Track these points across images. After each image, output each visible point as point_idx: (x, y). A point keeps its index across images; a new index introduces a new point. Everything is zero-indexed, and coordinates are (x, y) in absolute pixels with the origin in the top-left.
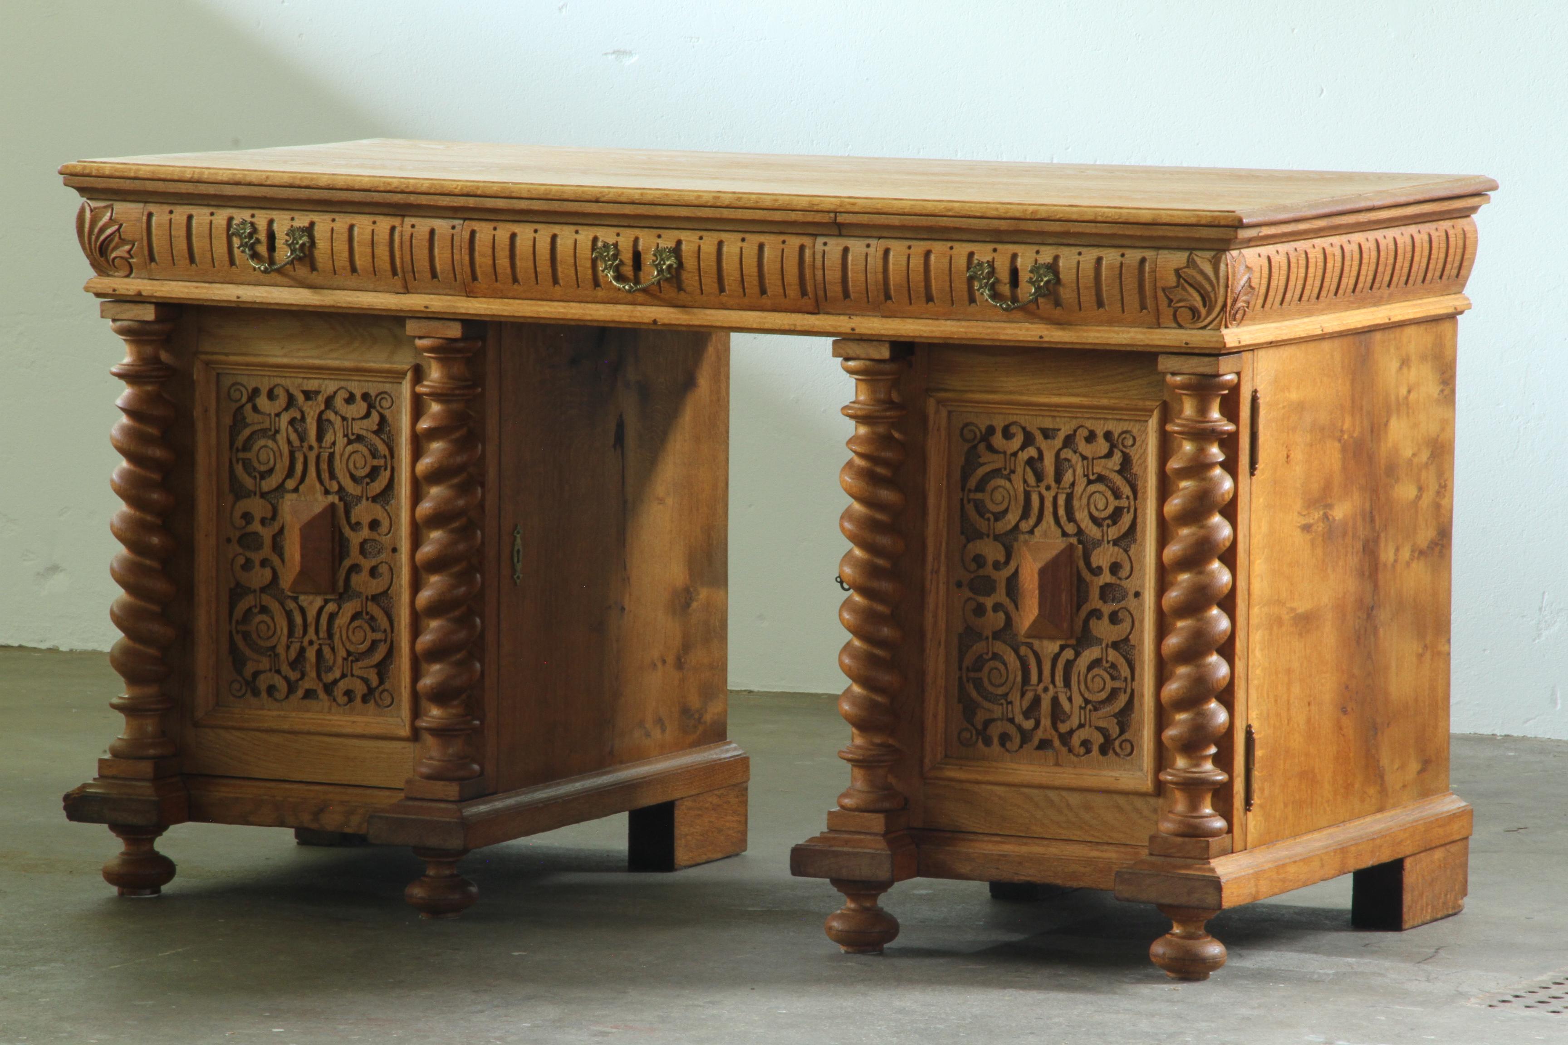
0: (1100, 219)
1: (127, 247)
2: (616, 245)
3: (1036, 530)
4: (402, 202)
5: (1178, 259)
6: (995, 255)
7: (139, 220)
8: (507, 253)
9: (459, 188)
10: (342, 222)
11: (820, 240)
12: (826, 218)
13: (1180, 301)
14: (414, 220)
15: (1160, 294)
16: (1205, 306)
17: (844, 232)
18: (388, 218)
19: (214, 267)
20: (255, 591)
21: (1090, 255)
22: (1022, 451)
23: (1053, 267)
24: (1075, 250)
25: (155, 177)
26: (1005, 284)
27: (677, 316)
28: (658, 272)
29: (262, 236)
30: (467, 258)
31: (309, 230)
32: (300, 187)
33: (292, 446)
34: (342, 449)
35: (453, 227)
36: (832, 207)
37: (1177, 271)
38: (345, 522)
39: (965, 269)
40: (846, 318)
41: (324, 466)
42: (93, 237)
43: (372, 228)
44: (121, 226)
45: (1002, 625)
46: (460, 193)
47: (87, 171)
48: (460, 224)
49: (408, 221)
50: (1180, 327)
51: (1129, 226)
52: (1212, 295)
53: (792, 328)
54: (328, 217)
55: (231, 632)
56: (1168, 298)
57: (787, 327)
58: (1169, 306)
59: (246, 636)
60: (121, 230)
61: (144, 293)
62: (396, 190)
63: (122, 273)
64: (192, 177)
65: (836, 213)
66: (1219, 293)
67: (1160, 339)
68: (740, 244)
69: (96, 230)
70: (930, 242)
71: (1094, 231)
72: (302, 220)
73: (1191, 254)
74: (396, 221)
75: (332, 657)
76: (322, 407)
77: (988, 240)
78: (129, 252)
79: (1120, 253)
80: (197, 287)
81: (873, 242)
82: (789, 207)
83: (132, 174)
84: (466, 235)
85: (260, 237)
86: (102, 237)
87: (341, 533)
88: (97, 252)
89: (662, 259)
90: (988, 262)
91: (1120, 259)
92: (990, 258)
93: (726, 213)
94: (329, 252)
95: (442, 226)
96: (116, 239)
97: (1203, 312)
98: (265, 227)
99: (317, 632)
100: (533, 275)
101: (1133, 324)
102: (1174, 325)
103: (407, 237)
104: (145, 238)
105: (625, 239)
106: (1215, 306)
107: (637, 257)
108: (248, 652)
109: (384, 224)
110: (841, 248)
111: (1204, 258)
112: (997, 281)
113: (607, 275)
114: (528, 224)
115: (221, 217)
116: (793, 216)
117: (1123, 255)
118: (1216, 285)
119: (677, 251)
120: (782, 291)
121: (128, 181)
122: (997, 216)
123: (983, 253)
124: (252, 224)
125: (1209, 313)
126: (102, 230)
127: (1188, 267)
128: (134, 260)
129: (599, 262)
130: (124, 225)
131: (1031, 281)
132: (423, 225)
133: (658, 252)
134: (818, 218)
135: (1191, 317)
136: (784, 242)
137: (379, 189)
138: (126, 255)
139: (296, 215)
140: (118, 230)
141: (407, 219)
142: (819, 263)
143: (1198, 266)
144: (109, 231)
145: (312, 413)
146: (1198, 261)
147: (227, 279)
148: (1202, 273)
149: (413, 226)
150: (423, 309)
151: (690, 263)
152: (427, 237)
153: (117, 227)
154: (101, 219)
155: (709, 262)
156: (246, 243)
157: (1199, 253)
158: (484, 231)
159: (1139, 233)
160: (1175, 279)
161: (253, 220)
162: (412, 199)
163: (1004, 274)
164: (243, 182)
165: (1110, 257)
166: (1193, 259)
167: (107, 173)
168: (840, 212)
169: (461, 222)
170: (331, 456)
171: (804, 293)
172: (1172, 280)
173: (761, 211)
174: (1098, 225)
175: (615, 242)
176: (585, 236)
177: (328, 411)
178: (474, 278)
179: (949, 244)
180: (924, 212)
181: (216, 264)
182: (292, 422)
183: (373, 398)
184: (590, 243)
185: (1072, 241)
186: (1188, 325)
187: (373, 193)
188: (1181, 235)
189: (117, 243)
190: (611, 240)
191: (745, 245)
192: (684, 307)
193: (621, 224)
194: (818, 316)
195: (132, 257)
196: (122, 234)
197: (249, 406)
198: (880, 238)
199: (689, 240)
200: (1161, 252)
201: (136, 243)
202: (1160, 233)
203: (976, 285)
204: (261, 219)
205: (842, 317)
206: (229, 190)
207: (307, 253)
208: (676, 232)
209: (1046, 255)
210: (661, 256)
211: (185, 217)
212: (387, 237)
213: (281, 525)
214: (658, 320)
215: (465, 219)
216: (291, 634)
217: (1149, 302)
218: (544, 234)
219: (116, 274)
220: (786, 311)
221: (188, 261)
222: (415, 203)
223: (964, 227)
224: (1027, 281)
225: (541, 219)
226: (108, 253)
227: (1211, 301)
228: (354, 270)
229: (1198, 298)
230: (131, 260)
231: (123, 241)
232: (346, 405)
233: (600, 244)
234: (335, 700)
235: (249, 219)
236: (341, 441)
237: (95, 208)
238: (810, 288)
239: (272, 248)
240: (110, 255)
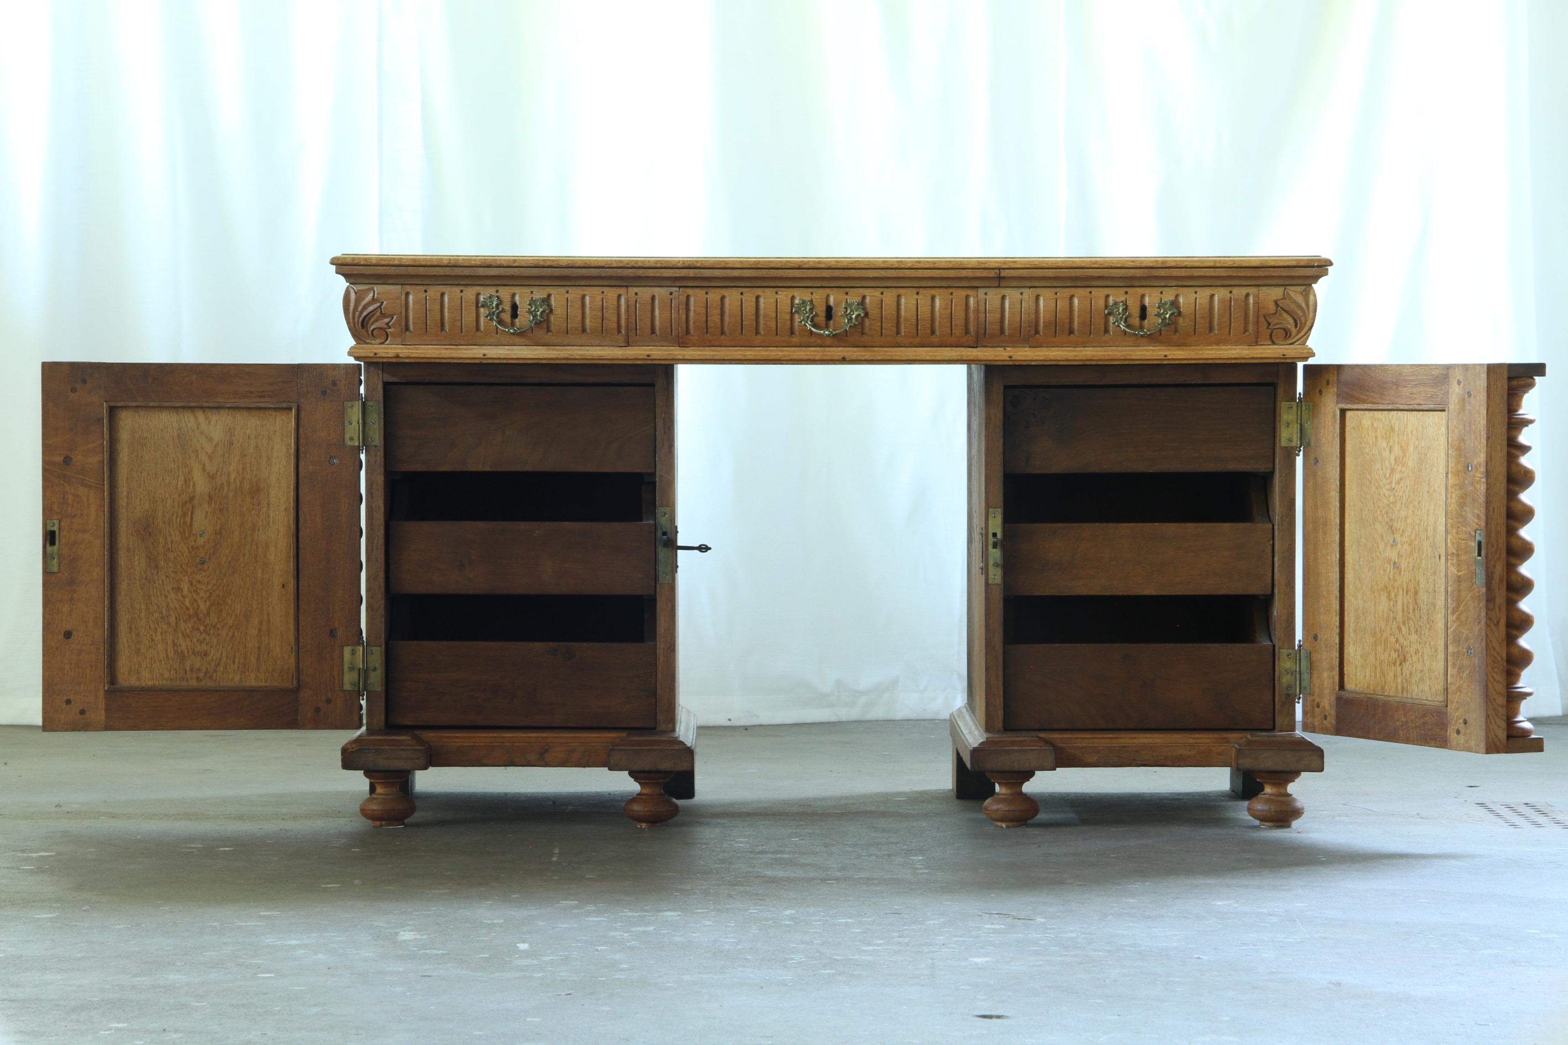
0: (1218, 265)
1: (386, 320)
2: (811, 301)
4: (632, 275)
5: (1276, 293)
6: (1127, 296)
7: (399, 298)
8: (719, 311)
9: (681, 262)
10: (575, 293)
11: (981, 292)
12: (992, 274)
13: (1275, 325)
14: (636, 290)
15: (1262, 319)
16: (1296, 326)
17: (1003, 284)
18: (615, 289)
19: (462, 332)
21: (1203, 295)
23: (1175, 304)
24: (1193, 290)
25: (417, 263)
26: (1136, 318)
27: (862, 354)
28: (848, 320)
29: (507, 307)
30: (684, 317)
31: (547, 300)
32: (543, 267)
35: (671, 294)
36: (997, 265)
37: (1276, 302)
39: (1104, 308)
40: (1002, 349)
42: (357, 313)
43: (602, 296)
44: (382, 303)
46: (682, 266)
47: (356, 262)
48: (676, 291)
49: (632, 290)
50: (1274, 343)
51: (1241, 269)
52: (1303, 319)
53: (959, 358)
54: (562, 290)
56: (1267, 321)
57: (955, 358)
58: (1268, 328)
60: (382, 307)
61: (401, 355)
62: (627, 266)
63: (378, 341)
64: (449, 263)
65: (999, 269)
66: (1309, 316)
67: (1261, 353)
68: (916, 297)
69: (360, 308)
70: (1073, 289)
71: (1212, 274)
72: (539, 294)
73: (1285, 289)
74: (622, 291)
77: (1121, 285)
78: (387, 324)
79: (1229, 291)
80: (447, 349)
81: (1026, 291)
82: (962, 266)
83: (396, 262)
84: (683, 298)
85: (505, 308)
86: (365, 314)
88: (360, 325)
89: (852, 311)
90: (1122, 302)
91: (1229, 295)
92: (1123, 299)
93: (908, 273)
94: (565, 316)
95: (660, 293)
96: (378, 314)
97: (1294, 331)
98: (510, 299)
100: (740, 328)
101: (1237, 342)
102: (1270, 343)
103: (632, 302)
104: (404, 312)
105: (818, 296)
106: (1304, 327)
107: (829, 310)
109: (611, 293)
110: (1000, 296)
111: (1296, 292)
112: (1130, 316)
113: (805, 325)
114: (735, 288)
115: (470, 293)
116: (964, 273)
117: (1231, 292)
118: (1306, 311)
119: (862, 303)
120: (950, 331)
121: (393, 268)
122: (1134, 266)
123: (1116, 296)
124: (498, 297)
125: (1299, 332)
126: (365, 308)
127: (1284, 298)
128: (391, 330)
129: (796, 316)
130: (385, 303)
131: (1159, 315)
132: (645, 293)
133: (848, 305)
134: (985, 274)
135: (1284, 335)
136: (952, 294)
137: (611, 266)
138: (385, 326)
139: (535, 289)
140: (380, 307)
141: (630, 289)
142: (982, 308)
143: (1292, 298)
144: (371, 308)
146: (1292, 294)
147: (471, 342)
148: (1295, 302)
149: (636, 294)
150: (645, 357)
151: (874, 312)
152: (650, 301)
153: (378, 304)
154: (364, 299)
155: (889, 310)
156: (493, 312)
157: (1292, 288)
158: (697, 297)
159: (1249, 275)
160: (1274, 308)
161: (498, 294)
162: (640, 272)
163: (1135, 311)
164: (494, 264)
165: (1220, 294)
166: (1288, 292)
167: (374, 262)
168: (1004, 269)
169: (677, 289)
171: (967, 332)
172: (1272, 308)
173: (938, 270)
174: (1217, 269)
175: (810, 299)
176: (784, 296)
178: (688, 332)
179: (1089, 290)
180: (1074, 265)
181: (463, 331)
184: (789, 301)
185: (1191, 283)
186: (1281, 343)
187: (607, 270)
188: (1284, 274)
189: (378, 317)
190: (807, 298)
191: (920, 297)
192: (865, 347)
193: (815, 285)
194: (978, 349)
195: (390, 328)
196: (383, 309)
198: (1030, 287)
199: (872, 296)
200: (1261, 288)
201: (395, 317)
202: (1267, 274)
203: (1112, 319)
204: (505, 293)
205: (998, 349)
206: (481, 272)
207: (545, 318)
208: (861, 290)
209: (1168, 295)
210: (851, 308)
211: (439, 294)
212: (616, 303)
214: (846, 357)
215: (680, 287)
217: (1251, 327)
218: (749, 297)
219: (373, 342)
220: (951, 346)
221: (439, 329)
222: (643, 275)
223: (1106, 275)
224: (1155, 315)
225: (747, 284)
226: (369, 326)
227: (1301, 323)
228: (584, 330)
229: (1291, 321)
230: (388, 330)
231: (383, 315)
233: (797, 301)
235: (495, 294)
237: (359, 291)
238: (972, 329)
239: (514, 315)
240: (370, 327)
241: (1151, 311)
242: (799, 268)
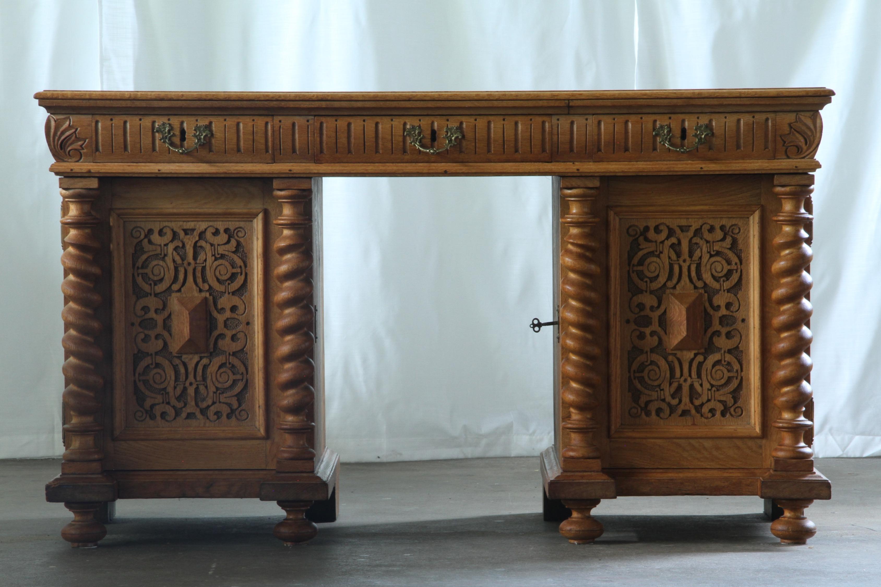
0: (743, 95)
1: (80, 143)
2: (420, 127)
3: (677, 286)
4: (276, 106)
5: (791, 117)
6: (670, 121)
7: (89, 125)
8: (346, 135)
9: (315, 96)
10: (231, 121)
11: (554, 119)
12: (563, 104)
13: (790, 143)
14: (280, 118)
15: (778, 138)
16: (806, 144)
17: (572, 112)
18: (263, 117)
19: (141, 152)
20: (151, 355)
21: (732, 119)
22: (667, 240)
23: (709, 127)
24: (722, 116)
25: (104, 98)
26: (678, 138)
27: (460, 168)
28: (449, 141)
29: (177, 133)
30: (318, 139)
31: (209, 127)
32: (205, 100)
33: (176, 264)
34: (211, 264)
35: (308, 121)
36: (567, 97)
37: (790, 125)
38: (214, 309)
39: (652, 130)
40: (571, 163)
41: (199, 275)
42: (57, 138)
43: (253, 124)
44: (76, 129)
45: (656, 344)
46: (316, 99)
47: (55, 96)
48: (312, 119)
49: (277, 119)
50: (788, 157)
51: (762, 99)
52: (812, 138)
53: (537, 171)
54: (221, 119)
55: (135, 381)
56: (783, 140)
57: (534, 171)
58: (783, 145)
59: (146, 382)
60: (77, 132)
61: (92, 171)
62: (272, 99)
63: (74, 159)
64: (130, 97)
65: (569, 100)
66: (816, 136)
67: (778, 165)
68: (502, 122)
69: (59, 133)
70: (627, 116)
71: (738, 103)
72: (203, 122)
73: (797, 114)
74: (269, 119)
75: (206, 392)
76: (197, 238)
77: (666, 112)
78: (81, 146)
79: (752, 116)
80: (129, 166)
81: (590, 117)
82: (539, 98)
83: (88, 97)
84: (318, 125)
85: (175, 133)
86: (63, 138)
87: (211, 314)
88: (59, 147)
89: (452, 134)
90: (667, 125)
91: (752, 119)
92: (667, 123)
93: (496, 104)
94: (224, 139)
95: (300, 121)
96: (73, 138)
97: (805, 148)
98: (179, 126)
99: (195, 377)
100: (363, 147)
101: (759, 158)
102: (785, 157)
103: (276, 128)
104: (94, 137)
105: (425, 122)
106: (813, 144)
107: (434, 135)
108: (147, 393)
109: (260, 121)
110: (569, 121)
111: (806, 116)
112: (673, 136)
113: (414, 145)
114: (359, 117)
115: (147, 122)
116: (541, 103)
117: (753, 117)
118: (814, 131)
119: (460, 128)
120: (529, 150)
121: (84, 101)
122: (675, 97)
123: (662, 121)
124: (170, 124)
125: (808, 149)
126: (63, 133)
127: (796, 122)
128: (84, 151)
129: (408, 138)
130: (79, 129)
131: (696, 135)
132: (287, 121)
133: (448, 130)
134: (557, 104)
135: (797, 151)
136: (531, 120)
137: (260, 99)
138: (80, 148)
139: (199, 118)
140: (75, 132)
141: (275, 117)
142: (555, 131)
143: (802, 121)
144: (68, 133)
145: (190, 242)
146: (803, 118)
147: (149, 160)
148: (805, 125)
149: (280, 121)
150: (288, 171)
151: (469, 135)
152: (291, 127)
153: (73, 130)
154: (62, 126)
155: (481, 133)
156: (166, 137)
157: (803, 113)
158: (329, 124)
159: (768, 103)
160: (788, 129)
161: (169, 122)
162: (283, 104)
163: (677, 132)
164: (166, 98)
165: (745, 119)
166: (799, 117)
167: (69, 97)
168: (572, 100)
169: (313, 117)
170: (204, 268)
171: (544, 150)
172: (786, 129)
173: (519, 101)
174: (742, 99)
175: (418, 125)
176: (397, 123)
177: (201, 241)
178: (321, 151)
179: (640, 116)
180: (628, 97)
181: (142, 151)
182: (176, 249)
183: (232, 231)
184: (402, 126)
185: (721, 110)
186: (794, 157)
187: (257, 102)
188: (796, 102)
189: (74, 141)
190: (416, 123)
191: (505, 122)
192: (462, 162)
193: (422, 114)
194: (552, 163)
195: (83, 149)
196: (77, 134)
197: (146, 240)
198: (593, 114)
199: (467, 122)
200: (777, 114)
201: (87, 140)
202: (783, 102)
203: (658, 139)
204: (175, 121)
205: (568, 163)
206: (156, 104)
207: (208, 141)
208: (459, 118)
209: (704, 120)
210: (451, 132)
211: (122, 122)
212: (264, 128)
213: (169, 312)
214: (448, 171)
215: (315, 116)
216: (177, 379)
217: (770, 145)
218: (370, 124)
219: (70, 160)
220: (531, 161)
221: (123, 150)
222: (285, 106)
223: (654, 104)
224: (693, 136)
225: (368, 113)
226: (66, 147)
227: (810, 141)
228: (239, 150)
229: (802, 140)
230: (82, 151)
231: (78, 139)
232: (213, 236)
233: (408, 127)
234: (208, 418)
235: (167, 122)
236: (210, 259)
237: (58, 119)
238: (547, 147)
239: (183, 138)
240: (67, 149)
241: (690, 133)
242: (409, 100)
